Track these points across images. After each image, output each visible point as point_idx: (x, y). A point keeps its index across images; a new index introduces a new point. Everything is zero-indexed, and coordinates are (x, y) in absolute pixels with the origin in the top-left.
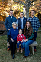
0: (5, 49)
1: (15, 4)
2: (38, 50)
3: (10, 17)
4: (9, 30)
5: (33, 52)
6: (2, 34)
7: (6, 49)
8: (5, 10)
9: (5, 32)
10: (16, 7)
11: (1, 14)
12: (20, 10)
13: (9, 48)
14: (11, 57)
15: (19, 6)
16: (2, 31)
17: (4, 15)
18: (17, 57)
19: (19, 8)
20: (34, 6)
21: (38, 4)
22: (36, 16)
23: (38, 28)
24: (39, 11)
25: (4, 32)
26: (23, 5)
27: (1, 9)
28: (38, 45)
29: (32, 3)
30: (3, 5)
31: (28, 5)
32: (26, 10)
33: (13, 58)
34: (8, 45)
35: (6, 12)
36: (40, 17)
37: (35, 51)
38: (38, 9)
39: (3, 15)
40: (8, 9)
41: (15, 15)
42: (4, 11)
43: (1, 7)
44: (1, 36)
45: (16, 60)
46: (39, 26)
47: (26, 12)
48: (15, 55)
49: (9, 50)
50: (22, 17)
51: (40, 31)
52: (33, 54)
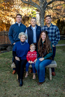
0: (9, 72)
1: (24, 6)
2: (57, 74)
3: (17, 24)
4: (14, 43)
5: (51, 76)
6: (5, 49)
7: (11, 72)
8: (10, 14)
9: (9, 47)
10: (25, 11)
11: (4, 21)
12: (32, 15)
13: (14, 71)
14: (18, 84)
15: (30, 10)
16: (4, 46)
17: (8, 21)
18: (26, 84)
19: (30, 13)
20: (52, 9)
21: (58, 7)
22: (55, 24)
23: (57, 41)
24: (59, 16)
25: (7, 46)
26: (36, 8)
27: (3, 13)
28: (58, 66)
29: (49, 6)
30: (6, 8)
31: (43, 7)
32: (40, 14)
33: (21, 85)
34: (13, 66)
35: (10, 18)
36: (60, 25)
37: (53, 75)
38: (57, 14)
39: (7, 23)
40: (14, 14)
41: (25, 23)
42: (8, 16)
43: (4, 10)
44: (3, 52)
45: (25, 88)
46: (58, 38)
47: (40, 18)
48: (23, 80)
49: (15, 73)
50: (33, 25)
51: (60, 45)
52: (51, 79)
